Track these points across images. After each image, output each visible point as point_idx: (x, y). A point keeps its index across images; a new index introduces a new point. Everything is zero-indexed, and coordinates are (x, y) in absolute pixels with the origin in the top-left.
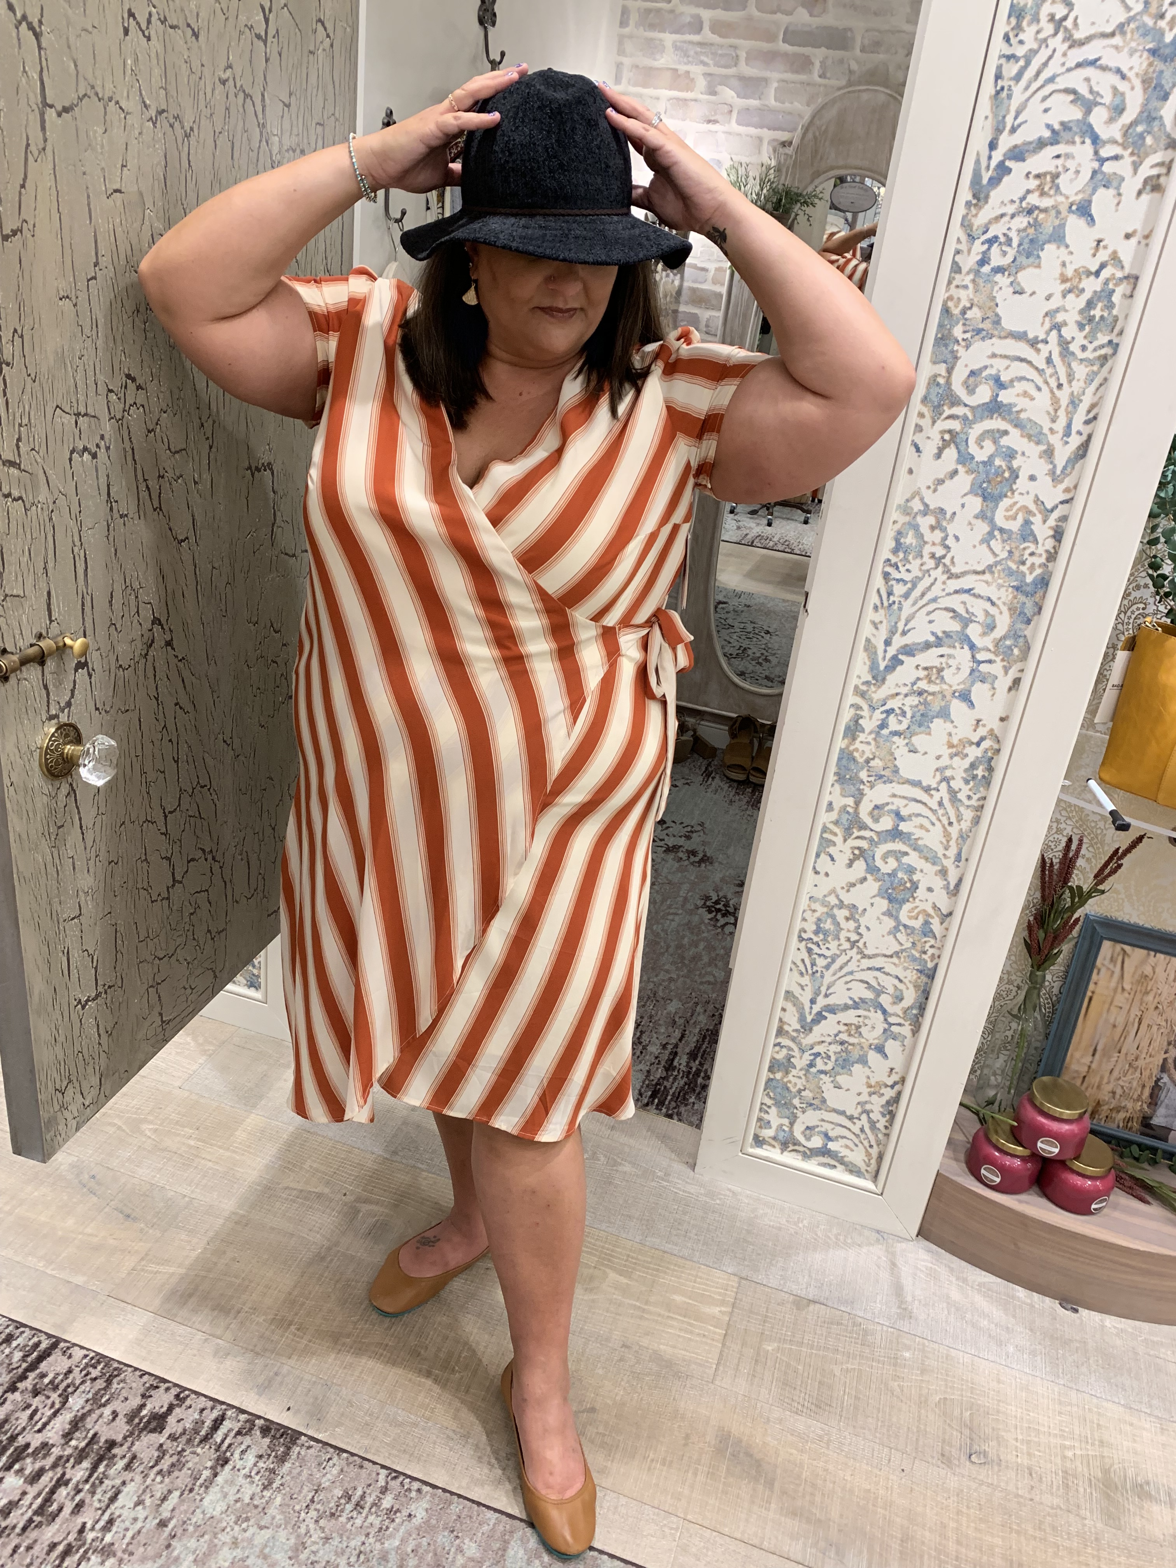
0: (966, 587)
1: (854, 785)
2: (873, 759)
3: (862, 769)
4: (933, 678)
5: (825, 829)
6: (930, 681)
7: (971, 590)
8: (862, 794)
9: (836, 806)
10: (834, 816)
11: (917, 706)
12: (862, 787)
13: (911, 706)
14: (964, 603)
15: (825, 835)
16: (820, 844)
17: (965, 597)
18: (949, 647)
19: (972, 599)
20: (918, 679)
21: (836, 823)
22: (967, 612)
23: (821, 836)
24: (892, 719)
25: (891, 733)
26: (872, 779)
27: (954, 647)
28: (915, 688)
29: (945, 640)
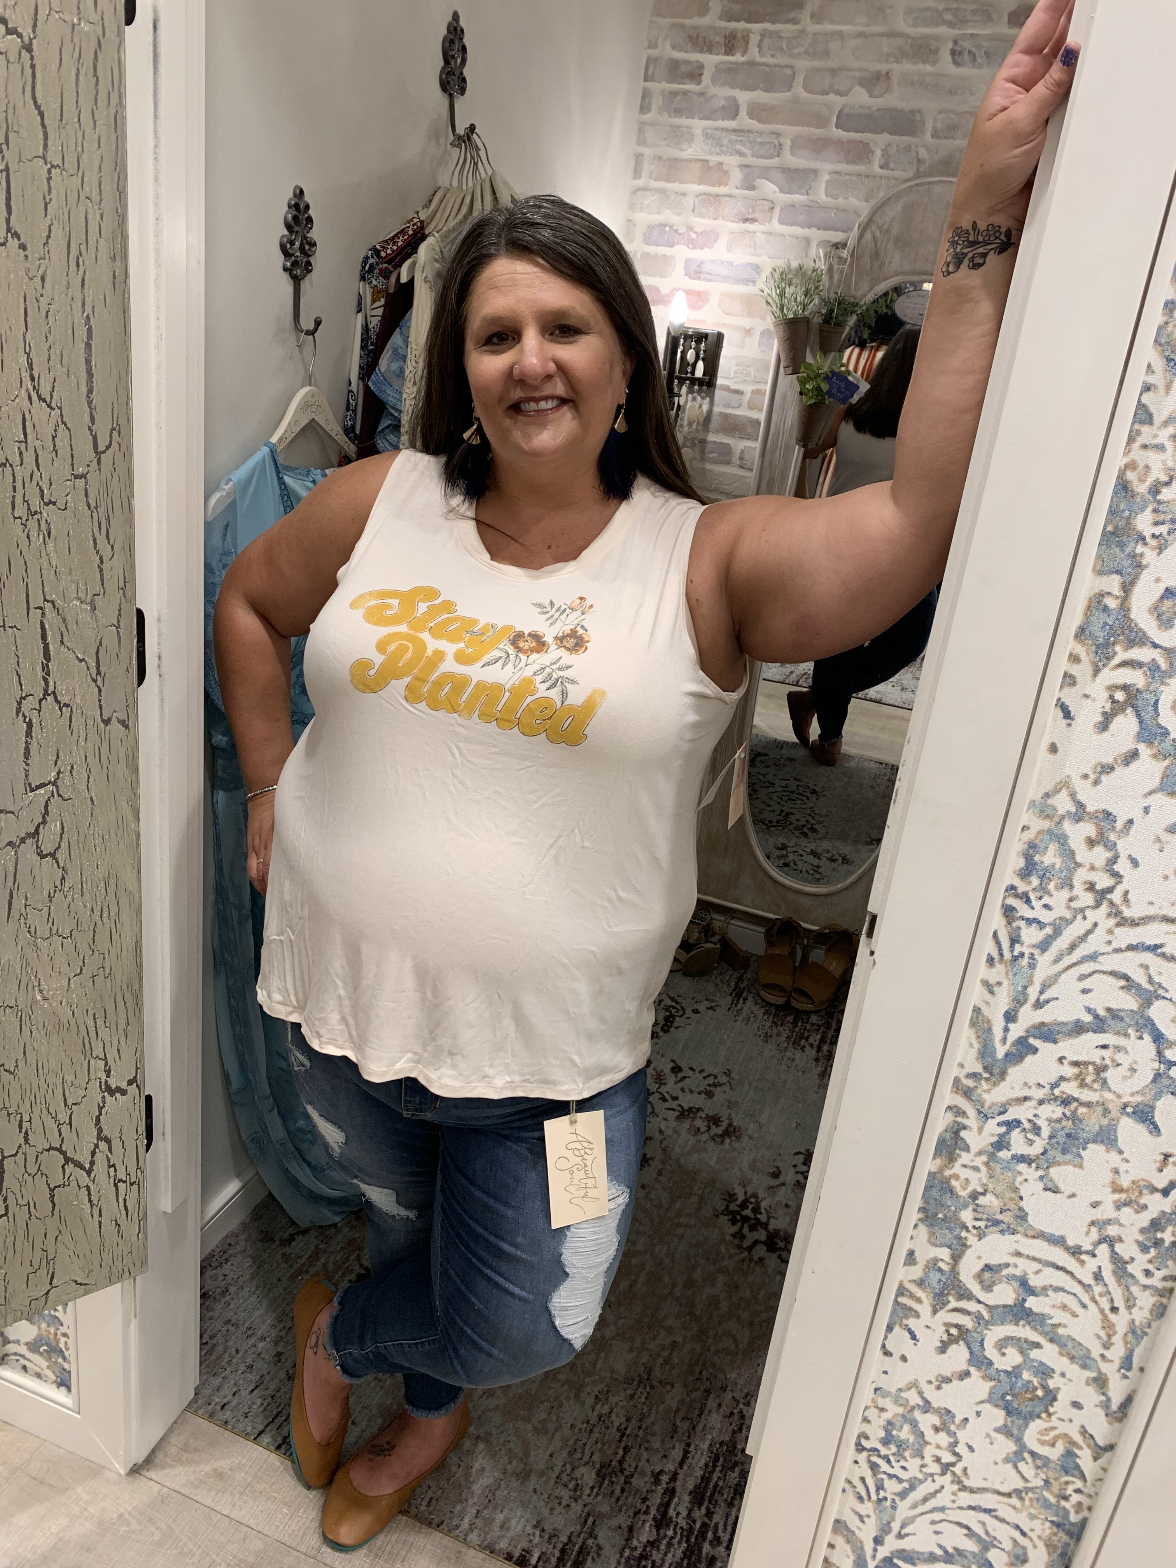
0: (1150, 942)
1: (950, 1229)
2: (984, 1194)
3: (965, 1206)
4: (1088, 1080)
5: (902, 1291)
6: (1083, 1085)
7: (1157, 947)
8: (965, 1246)
9: (922, 1258)
10: (917, 1272)
11: (1059, 1121)
12: (964, 1234)
13: (1050, 1121)
14: (1146, 967)
15: (901, 1300)
16: (894, 1312)
17: (1147, 957)
18: (1118, 1033)
19: (1159, 960)
20: (1062, 1079)
21: (920, 1283)
22: (1151, 981)
23: (896, 1301)
24: (1016, 1136)
25: (1014, 1157)
26: (982, 1224)
27: (1126, 1035)
28: (1057, 1092)
29: (1110, 1021)
